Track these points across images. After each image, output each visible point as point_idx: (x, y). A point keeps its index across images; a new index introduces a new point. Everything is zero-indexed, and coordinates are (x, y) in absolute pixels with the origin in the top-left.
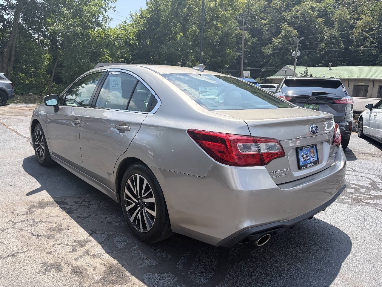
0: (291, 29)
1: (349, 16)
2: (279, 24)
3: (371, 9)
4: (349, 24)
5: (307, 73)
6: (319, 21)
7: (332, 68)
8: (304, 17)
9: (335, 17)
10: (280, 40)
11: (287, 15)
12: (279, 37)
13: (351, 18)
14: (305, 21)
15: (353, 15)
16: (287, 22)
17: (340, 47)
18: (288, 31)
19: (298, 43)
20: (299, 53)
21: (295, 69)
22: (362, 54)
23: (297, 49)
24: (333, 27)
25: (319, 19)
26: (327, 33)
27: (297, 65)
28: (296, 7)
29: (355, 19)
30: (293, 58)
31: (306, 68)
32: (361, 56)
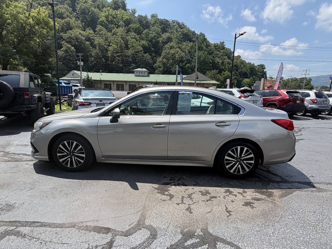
0: (70, 46)
1: (104, 43)
2: (59, 41)
3: (115, 41)
4: (104, 47)
5: (89, 76)
6: (87, 44)
7: (102, 73)
8: (76, 39)
9: (96, 42)
10: (63, 53)
11: (65, 36)
12: (61, 50)
13: (105, 44)
14: (78, 42)
15: (106, 42)
16: (65, 40)
17: (102, 61)
18: (68, 47)
19: (80, 56)
20: (82, 63)
21: (81, 73)
22: (114, 66)
23: (80, 60)
24: (96, 48)
25: (86, 42)
26: (94, 52)
27: (82, 71)
28: (70, 31)
29: (107, 45)
30: (79, 66)
31: (87, 73)
32: (114, 67)
